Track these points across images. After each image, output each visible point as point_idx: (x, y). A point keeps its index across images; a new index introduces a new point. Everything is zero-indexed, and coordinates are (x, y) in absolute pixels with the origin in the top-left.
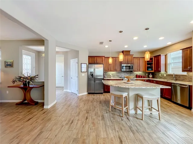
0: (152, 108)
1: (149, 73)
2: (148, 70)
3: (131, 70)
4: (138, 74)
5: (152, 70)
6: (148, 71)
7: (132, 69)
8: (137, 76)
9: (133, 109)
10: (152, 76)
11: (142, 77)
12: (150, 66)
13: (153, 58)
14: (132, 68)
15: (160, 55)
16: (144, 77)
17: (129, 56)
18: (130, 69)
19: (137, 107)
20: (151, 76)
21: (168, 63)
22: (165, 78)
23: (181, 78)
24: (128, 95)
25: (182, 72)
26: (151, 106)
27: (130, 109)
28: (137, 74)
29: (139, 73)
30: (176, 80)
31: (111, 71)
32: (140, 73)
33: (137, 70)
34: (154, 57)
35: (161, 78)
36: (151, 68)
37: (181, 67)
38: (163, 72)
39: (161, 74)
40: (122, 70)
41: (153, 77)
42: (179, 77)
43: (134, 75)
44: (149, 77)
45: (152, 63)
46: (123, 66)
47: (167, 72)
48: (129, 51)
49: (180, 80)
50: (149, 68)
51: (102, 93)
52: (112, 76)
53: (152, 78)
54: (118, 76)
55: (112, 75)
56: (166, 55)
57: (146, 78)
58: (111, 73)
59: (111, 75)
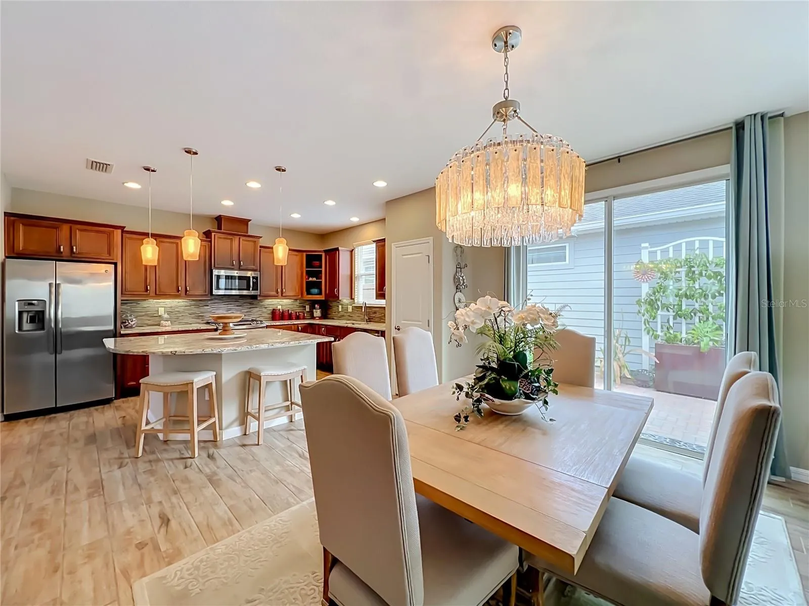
0: (292, 403)
1: (313, 304)
2: (309, 293)
3: (253, 293)
4: (279, 307)
5: (320, 293)
6: (310, 297)
7: (255, 288)
8: (276, 315)
9: (237, 423)
10: (322, 313)
11: (290, 317)
12: (315, 279)
13: (323, 255)
14: (255, 284)
15: (337, 249)
16: (298, 318)
17: (242, 238)
18: (248, 289)
19: (248, 413)
20: (317, 313)
21: (356, 273)
22: (350, 317)
23: (377, 315)
24: (218, 378)
25: (376, 299)
26: (291, 401)
27: (224, 425)
28: (274, 307)
29: (282, 304)
30: (370, 320)
31: (159, 295)
32: (286, 301)
33: (274, 293)
34: (326, 251)
35: (341, 317)
36: (318, 285)
37: (375, 288)
38: (344, 299)
39: (342, 305)
40: (215, 292)
41: (324, 316)
42: (375, 313)
43: (264, 310)
44: (313, 318)
45: (321, 271)
46: (218, 277)
47: (354, 299)
48: (245, 222)
49: (376, 320)
50: (314, 288)
51: (107, 402)
52: (166, 316)
53: (320, 318)
54: (199, 317)
55: (169, 313)
56: (352, 251)
57: (304, 318)
58: (162, 306)
59: (161, 311)
